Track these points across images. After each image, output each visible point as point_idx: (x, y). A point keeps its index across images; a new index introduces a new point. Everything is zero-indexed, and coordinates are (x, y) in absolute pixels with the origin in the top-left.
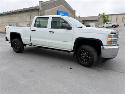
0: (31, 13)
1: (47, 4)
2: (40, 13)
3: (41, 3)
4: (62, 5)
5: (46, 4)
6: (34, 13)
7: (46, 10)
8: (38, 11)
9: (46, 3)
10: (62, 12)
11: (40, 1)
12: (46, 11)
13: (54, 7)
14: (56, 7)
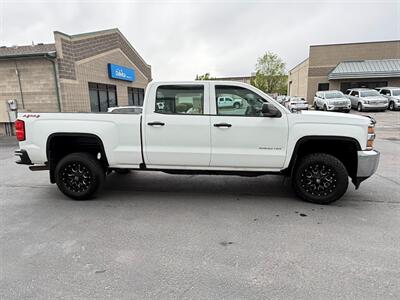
0: (21, 67)
1: (80, 41)
2: (59, 68)
3: (62, 40)
4: (119, 49)
5: (75, 42)
6: (34, 67)
7: (76, 60)
8: (53, 63)
9: (76, 39)
10: (120, 68)
11: (56, 33)
12: (78, 63)
13: (99, 53)
14: (102, 52)
